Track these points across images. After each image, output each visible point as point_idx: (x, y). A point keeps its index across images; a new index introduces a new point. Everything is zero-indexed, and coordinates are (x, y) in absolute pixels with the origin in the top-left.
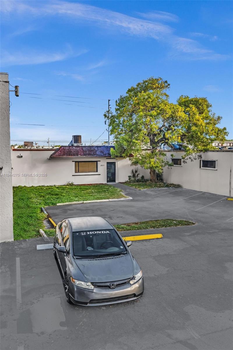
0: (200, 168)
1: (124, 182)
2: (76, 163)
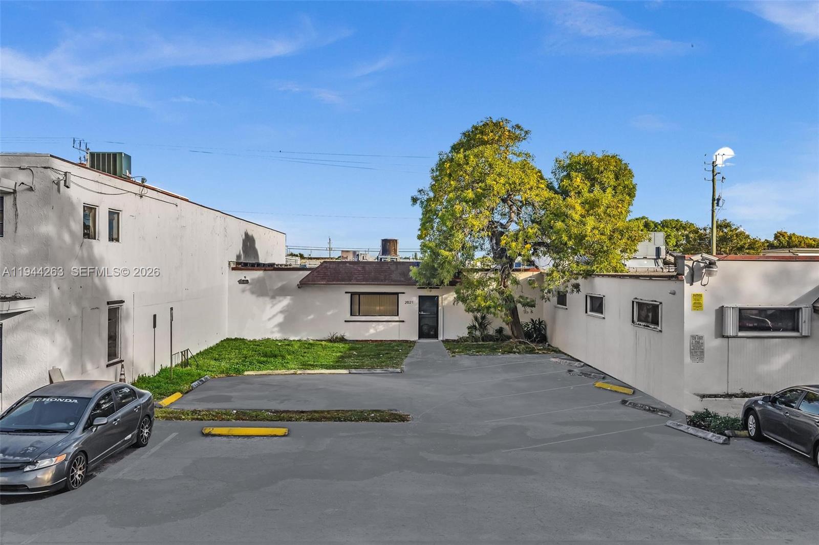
0: (586, 312)
1: (456, 338)
2: (353, 296)
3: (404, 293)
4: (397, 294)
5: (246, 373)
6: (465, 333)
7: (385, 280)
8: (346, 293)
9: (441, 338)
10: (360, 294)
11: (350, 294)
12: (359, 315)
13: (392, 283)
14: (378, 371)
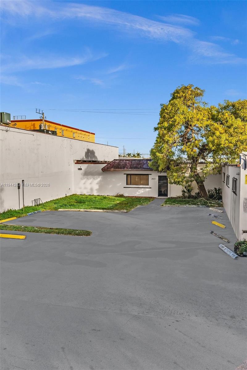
1: (176, 197)
2: (128, 176)
3: (151, 174)
4: (148, 175)
5: (59, 210)
6: (180, 194)
7: (140, 168)
8: (124, 174)
9: (169, 196)
10: (131, 175)
11: (126, 175)
12: (131, 185)
13: (143, 169)
14: (116, 211)
